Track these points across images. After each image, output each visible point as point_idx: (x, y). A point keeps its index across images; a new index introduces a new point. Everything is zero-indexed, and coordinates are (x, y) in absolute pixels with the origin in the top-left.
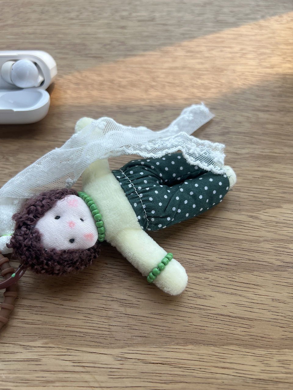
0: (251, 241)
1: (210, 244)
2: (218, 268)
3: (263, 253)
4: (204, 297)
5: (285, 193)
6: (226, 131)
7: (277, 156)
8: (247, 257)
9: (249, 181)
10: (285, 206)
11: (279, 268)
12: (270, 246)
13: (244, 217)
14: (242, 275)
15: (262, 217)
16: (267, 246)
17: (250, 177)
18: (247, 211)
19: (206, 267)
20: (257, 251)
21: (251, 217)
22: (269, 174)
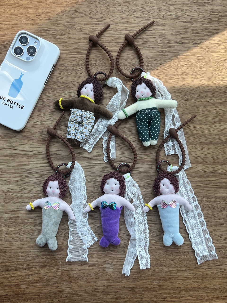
0: (209, 135)
1: (197, 136)
2: (198, 144)
3: (212, 139)
4: (194, 152)
5: (223, 118)
6: (206, 91)
7: (223, 103)
8: (207, 140)
9: (211, 114)
10: (222, 123)
11: (216, 144)
12: (214, 137)
13: (208, 127)
14: (205, 146)
15: (214, 127)
16: (213, 137)
17: (212, 112)
18: (209, 125)
19: (195, 143)
20: (210, 138)
21: (210, 127)
22: (219, 111)
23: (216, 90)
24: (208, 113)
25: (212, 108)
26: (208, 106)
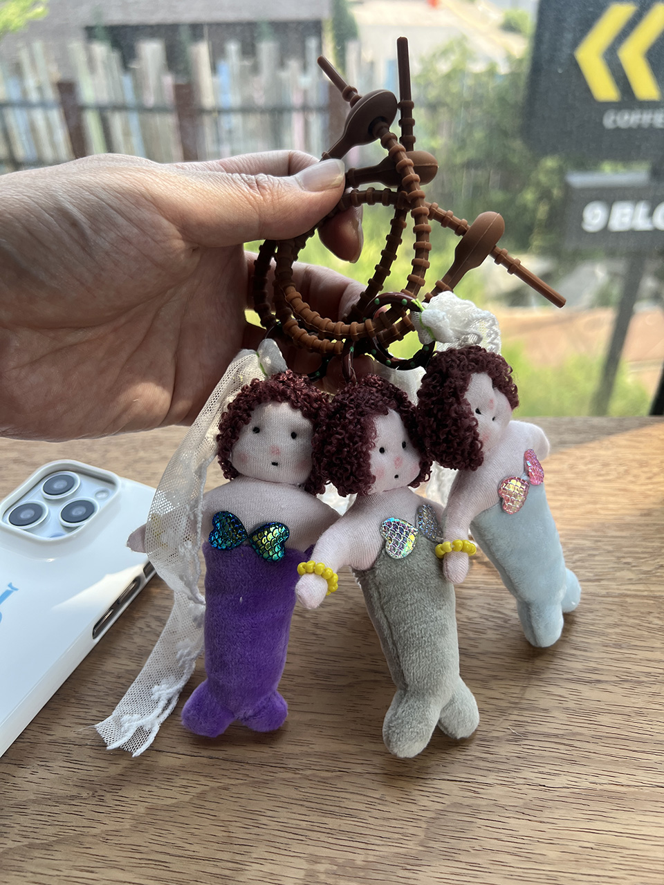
23: (571, 728)
24: (552, 853)
25: (569, 824)
26: (547, 813)
